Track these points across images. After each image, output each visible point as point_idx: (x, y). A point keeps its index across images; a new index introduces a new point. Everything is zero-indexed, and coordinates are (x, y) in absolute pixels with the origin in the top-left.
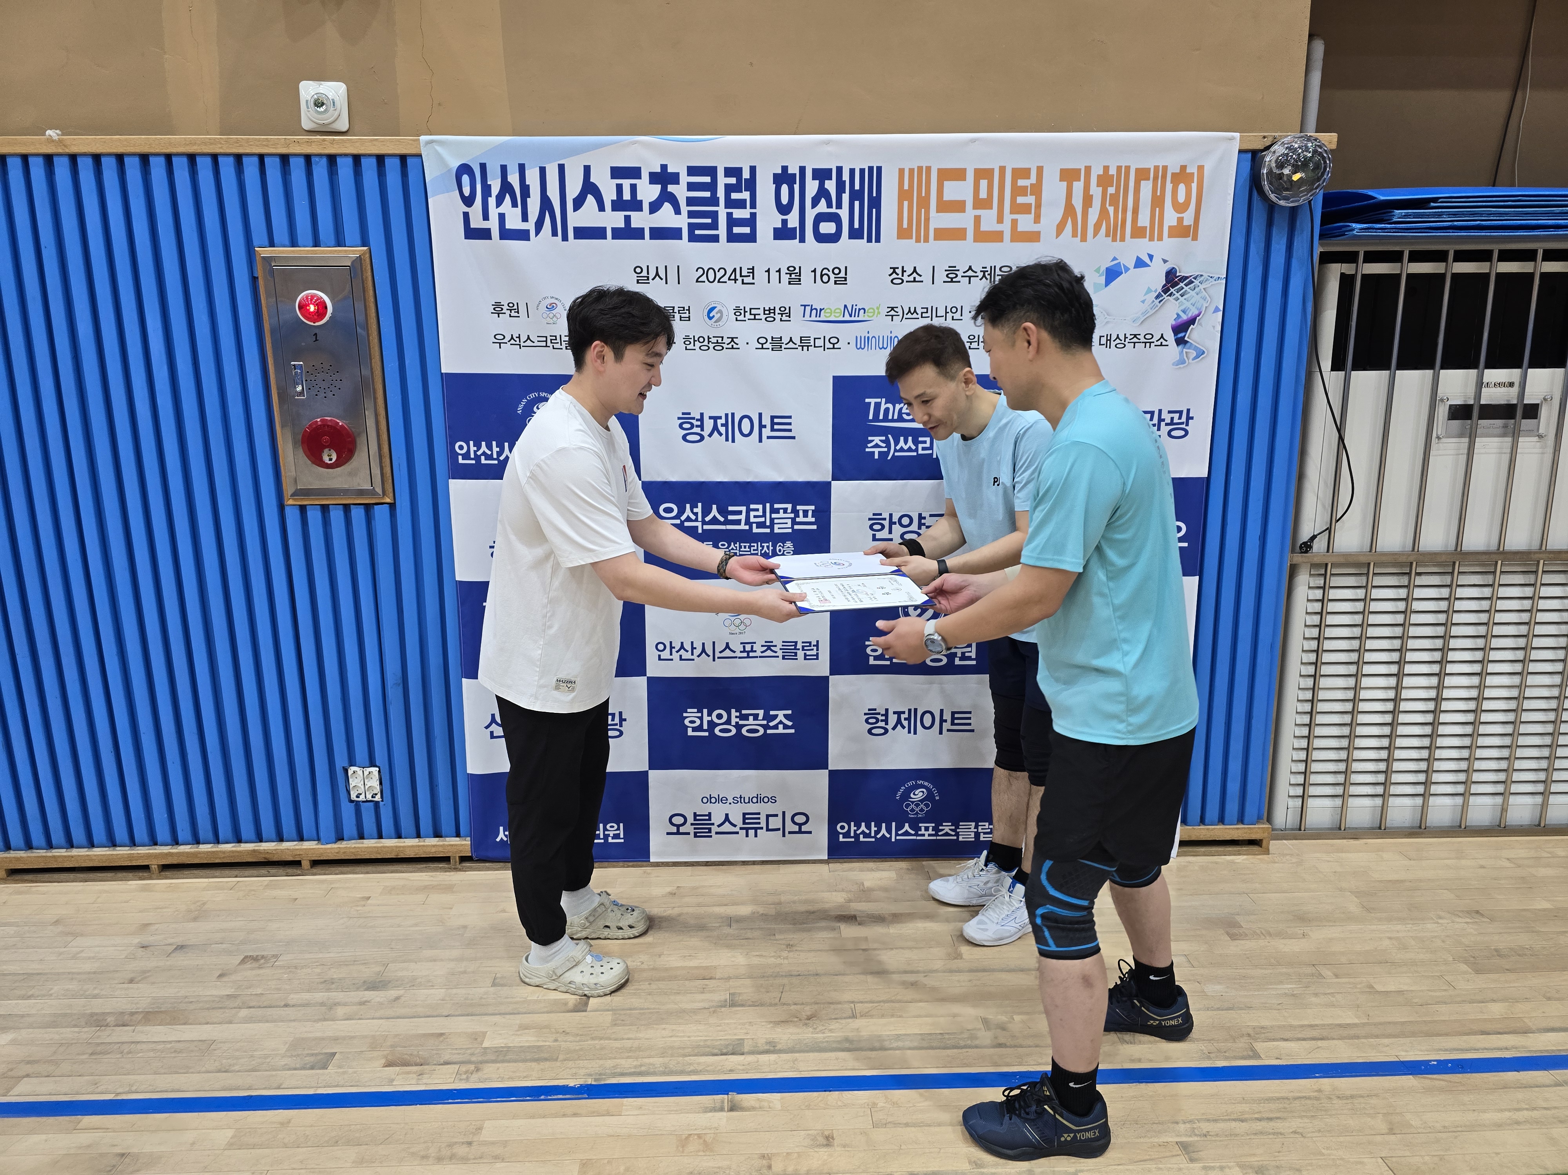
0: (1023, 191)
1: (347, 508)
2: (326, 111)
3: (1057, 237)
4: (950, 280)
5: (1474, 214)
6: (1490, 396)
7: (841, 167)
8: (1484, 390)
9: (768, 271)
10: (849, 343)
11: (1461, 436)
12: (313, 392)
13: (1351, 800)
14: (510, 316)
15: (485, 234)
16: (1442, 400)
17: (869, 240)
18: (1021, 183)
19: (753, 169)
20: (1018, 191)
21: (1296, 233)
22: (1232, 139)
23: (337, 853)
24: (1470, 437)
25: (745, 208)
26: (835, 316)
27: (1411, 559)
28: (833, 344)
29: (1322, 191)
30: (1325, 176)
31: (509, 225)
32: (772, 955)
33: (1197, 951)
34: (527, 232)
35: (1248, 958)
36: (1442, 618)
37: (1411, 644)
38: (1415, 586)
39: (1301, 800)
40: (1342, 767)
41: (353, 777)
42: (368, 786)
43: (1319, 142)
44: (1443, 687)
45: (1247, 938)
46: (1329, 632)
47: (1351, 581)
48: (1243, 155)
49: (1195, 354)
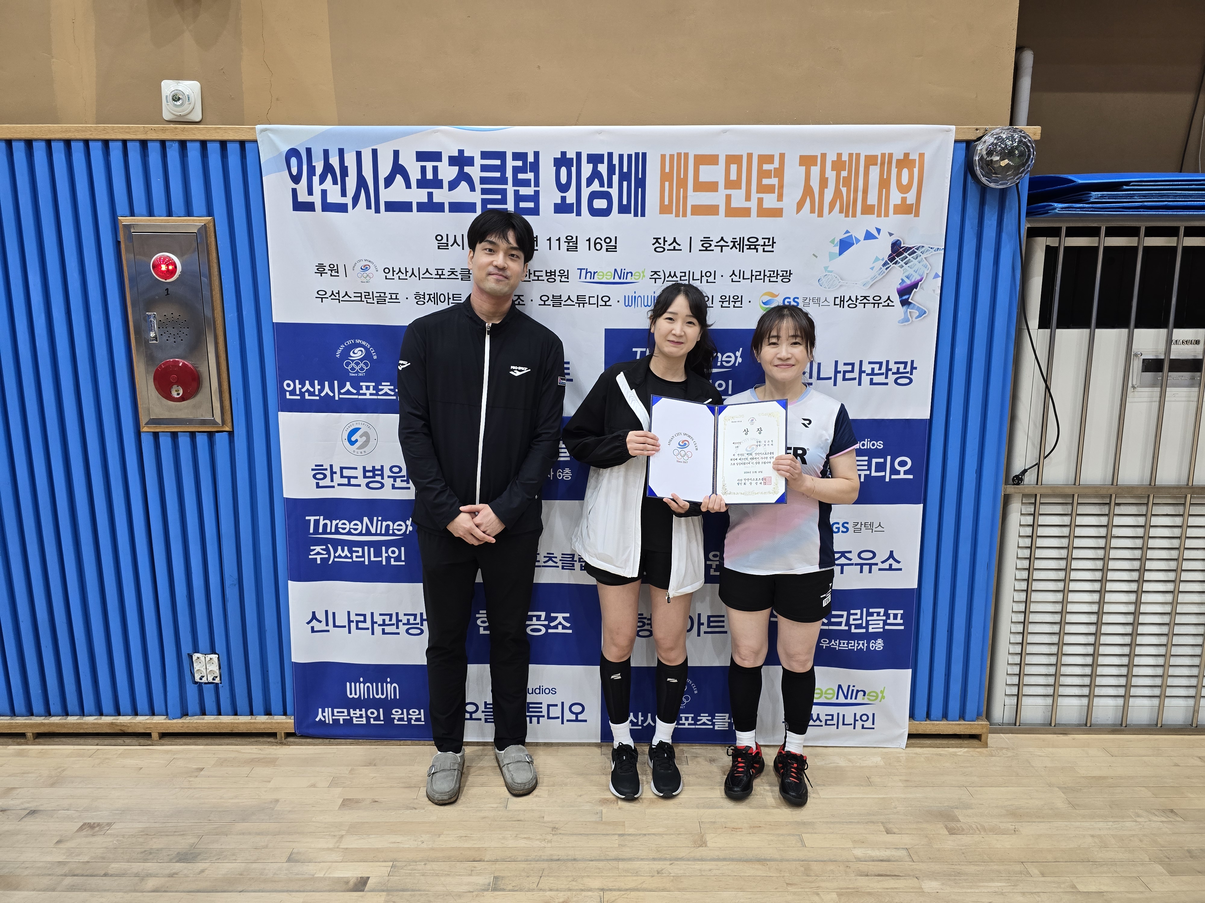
0: (768, 174)
1: (193, 435)
2: (182, 104)
3: (798, 211)
4: (705, 249)
5: (1162, 196)
6: (1179, 352)
7: (612, 153)
8: (1173, 347)
9: (550, 240)
10: (618, 301)
11: (1153, 385)
12: (165, 337)
13: (1060, 699)
14: (331, 275)
15: (309, 207)
16: (1136, 355)
17: (636, 215)
18: (766, 167)
19: (536, 154)
20: (763, 174)
21: (1006, 211)
22: (948, 131)
23: (182, 727)
24: (1161, 387)
25: (530, 186)
26: (606, 278)
27: (1110, 492)
28: (606, 302)
29: (1028, 176)
30: (1029, 163)
31: (329, 200)
32: (538, 838)
33: (918, 845)
34: (346, 205)
35: (963, 853)
36: (1139, 543)
37: (1112, 565)
38: (1115, 515)
39: (1016, 698)
40: (1052, 670)
41: (197, 662)
42: (209, 670)
43: (1024, 133)
44: (1141, 603)
45: (963, 833)
46: (1039, 553)
47: (1059, 509)
48: (958, 145)
49: (917, 314)
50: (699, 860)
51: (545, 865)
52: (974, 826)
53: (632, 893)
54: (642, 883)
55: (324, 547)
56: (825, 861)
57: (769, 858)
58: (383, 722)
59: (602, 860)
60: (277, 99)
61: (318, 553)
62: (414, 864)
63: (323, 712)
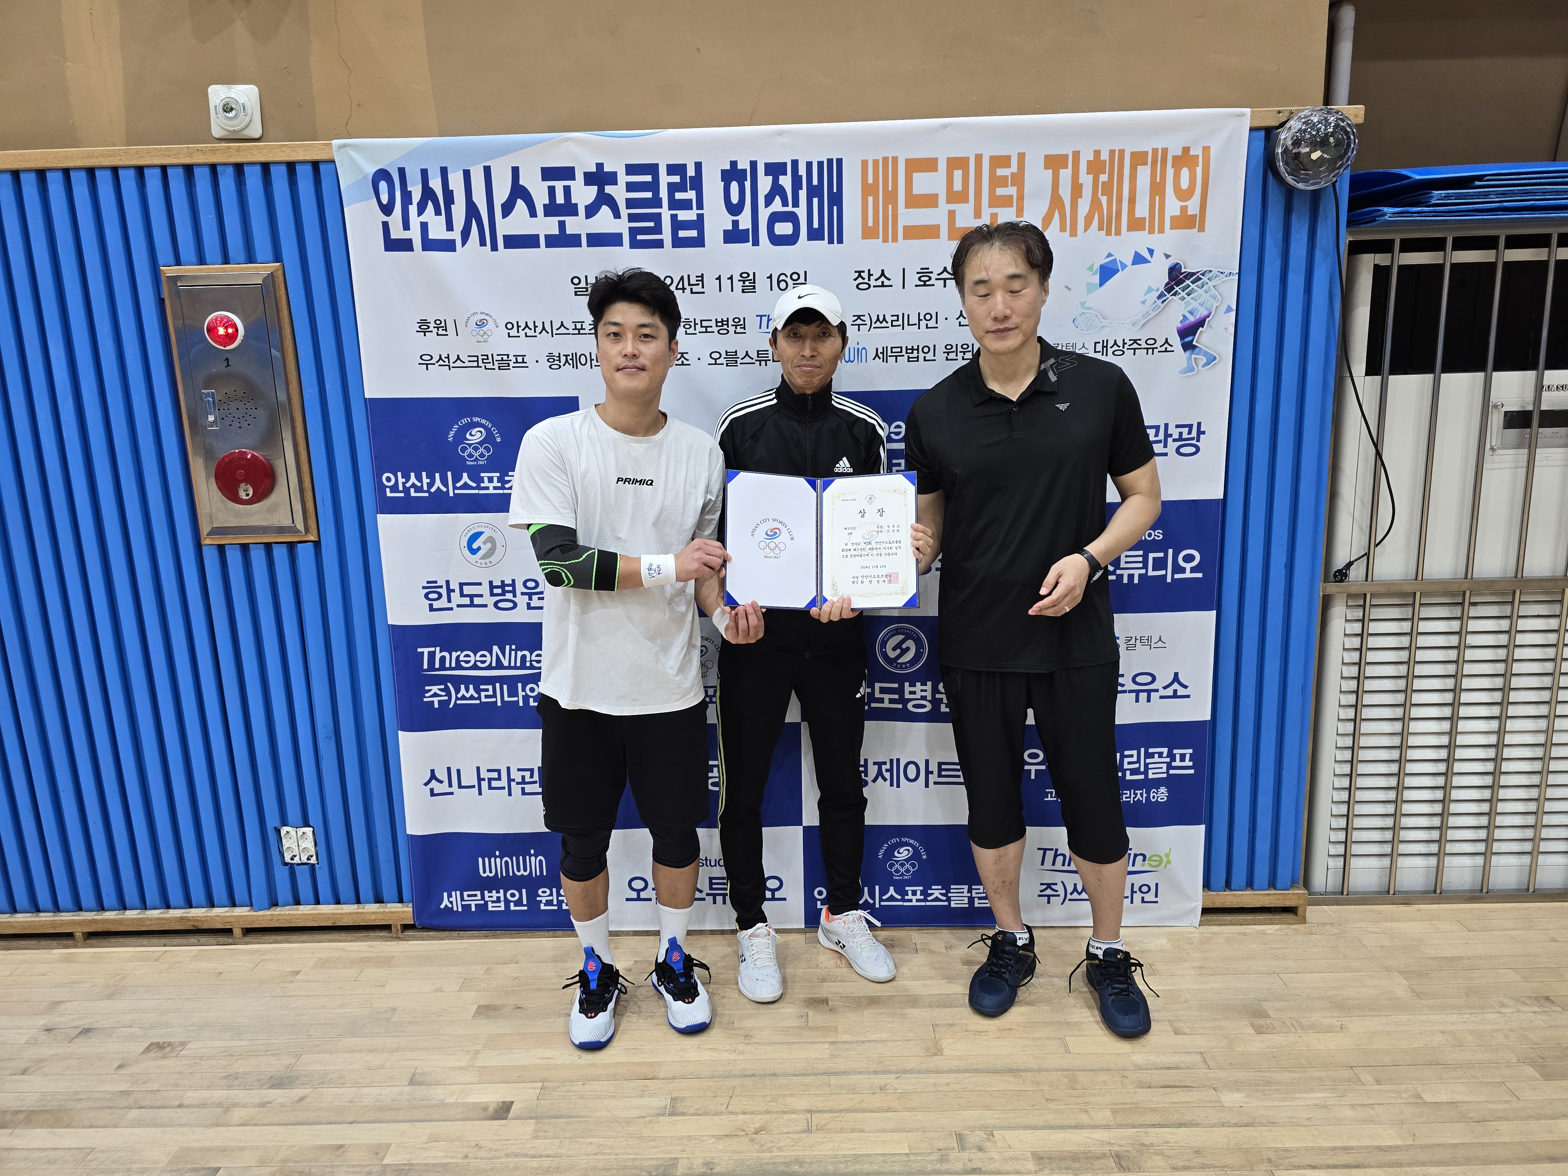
0: (1003, 182)
1: (268, 547)
2: (236, 116)
4: (922, 283)
6: (1553, 401)
7: (797, 161)
8: (1545, 394)
9: (719, 278)
11: (1519, 446)
12: (227, 422)
13: (1400, 859)
14: (438, 335)
15: (405, 245)
16: (1496, 406)
17: (831, 241)
18: (1000, 172)
19: (698, 166)
20: (997, 182)
21: (1320, 220)
22: (1242, 115)
23: (270, 920)
24: (1530, 447)
25: (692, 209)
27: (1463, 588)
29: (1347, 173)
30: (1349, 154)
31: (432, 236)
32: (727, 1048)
33: (1215, 1047)
34: (453, 242)
35: (1275, 1057)
36: (1501, 654)
37: (1466, 683)
38: (1469, 618)
39: (1342, 859)
40: (1389, 822)
41: (286, 838)
42: (302, 847)
43: (1341, 115)
44: (1505, 732)
45: (1275, 1031)
46: (1370, 671)
47: (1395, 613)
48: (1255, 134)
49: (1205, 360)
50: (932, 1072)
51: (736, 1082)
52: (1288, 1022)
53: (848, 1115)
54: (861, 1102)
55: (442, 687)
56: (1095, 1070)
57: (1023, 1068)
58: (526, 908)
59: (809, 1075)
60: (359, 105)
61: (435, 695)
62: (570, 1084)
63: (450, 896)
